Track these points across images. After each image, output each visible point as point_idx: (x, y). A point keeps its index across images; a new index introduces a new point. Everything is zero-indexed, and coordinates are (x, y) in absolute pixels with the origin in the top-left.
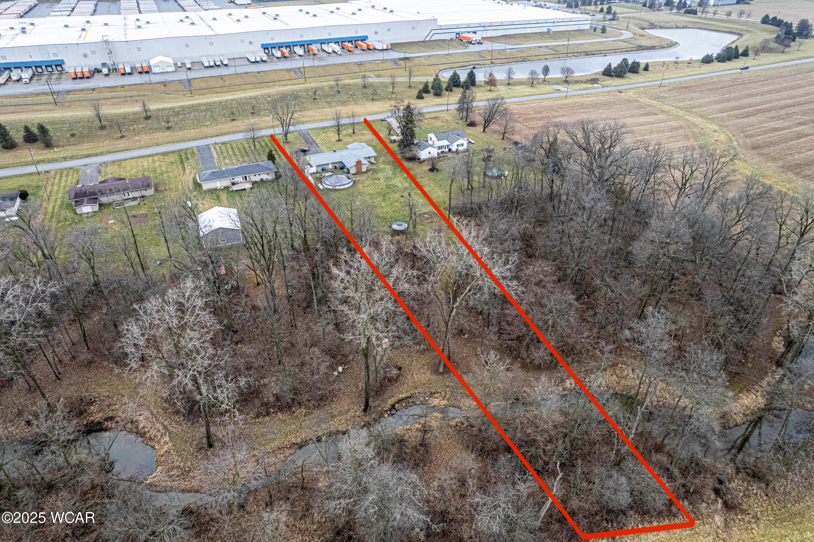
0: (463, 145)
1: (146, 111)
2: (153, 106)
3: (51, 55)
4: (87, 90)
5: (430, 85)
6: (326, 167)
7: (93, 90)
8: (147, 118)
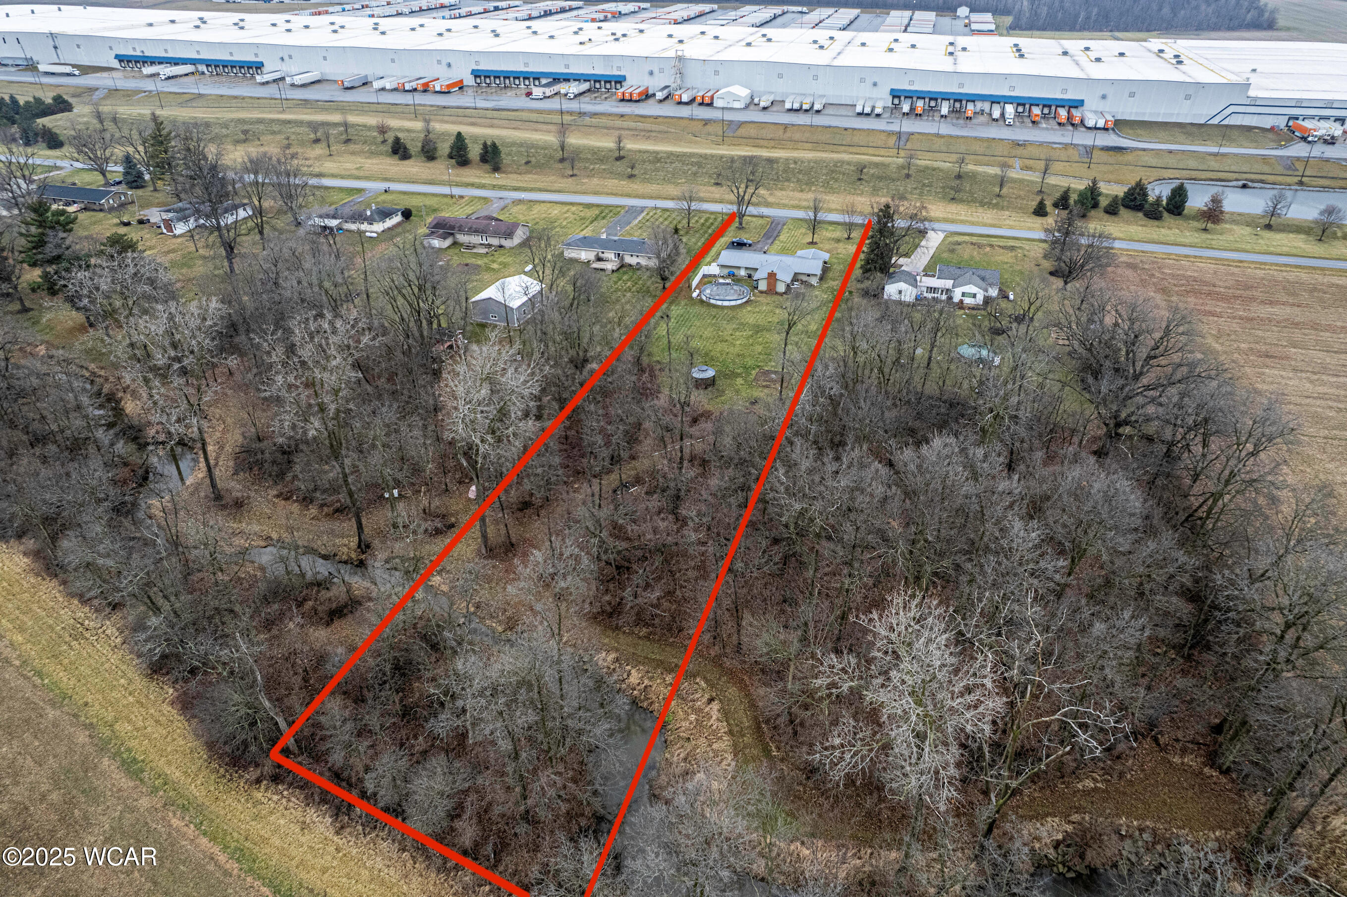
0: (974, 296)
1: (619, 149)
2: (630, 145)
3: (615, 68)
4: (617, 115)
5: (1073, 197)
6: (735, 271)
7: (622, 116)
8: (619, 158)
